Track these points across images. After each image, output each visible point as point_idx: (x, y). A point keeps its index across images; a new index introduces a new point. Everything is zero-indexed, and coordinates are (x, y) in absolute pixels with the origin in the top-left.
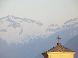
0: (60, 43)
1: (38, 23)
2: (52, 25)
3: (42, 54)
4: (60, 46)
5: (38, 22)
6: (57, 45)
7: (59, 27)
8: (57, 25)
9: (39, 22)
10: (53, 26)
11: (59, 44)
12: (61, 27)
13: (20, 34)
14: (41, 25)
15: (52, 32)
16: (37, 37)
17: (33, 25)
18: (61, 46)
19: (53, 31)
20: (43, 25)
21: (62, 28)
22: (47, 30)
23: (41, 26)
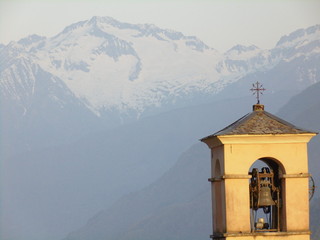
0: (260, 104)
1: (193, 40)
2: (239, 48)
3: (202, 140)
4: (261, 115)
5: (189, 37)
6: (251, 111)
7: (260, 54)
8: (252, 48)
9: (195, 38)
10: (240, 52)
11: (259, 107)
12: (266, 56)
13: (131, 79)
14: (200, 46)
15: (236, 70)
16: (187, 88)
17: (176, 46)
18: (264, 113)
19: (242, 68)
20: (207, 47)
21: (270, 59)
22: (220, 64)
23: (202, 51)
